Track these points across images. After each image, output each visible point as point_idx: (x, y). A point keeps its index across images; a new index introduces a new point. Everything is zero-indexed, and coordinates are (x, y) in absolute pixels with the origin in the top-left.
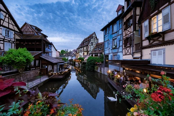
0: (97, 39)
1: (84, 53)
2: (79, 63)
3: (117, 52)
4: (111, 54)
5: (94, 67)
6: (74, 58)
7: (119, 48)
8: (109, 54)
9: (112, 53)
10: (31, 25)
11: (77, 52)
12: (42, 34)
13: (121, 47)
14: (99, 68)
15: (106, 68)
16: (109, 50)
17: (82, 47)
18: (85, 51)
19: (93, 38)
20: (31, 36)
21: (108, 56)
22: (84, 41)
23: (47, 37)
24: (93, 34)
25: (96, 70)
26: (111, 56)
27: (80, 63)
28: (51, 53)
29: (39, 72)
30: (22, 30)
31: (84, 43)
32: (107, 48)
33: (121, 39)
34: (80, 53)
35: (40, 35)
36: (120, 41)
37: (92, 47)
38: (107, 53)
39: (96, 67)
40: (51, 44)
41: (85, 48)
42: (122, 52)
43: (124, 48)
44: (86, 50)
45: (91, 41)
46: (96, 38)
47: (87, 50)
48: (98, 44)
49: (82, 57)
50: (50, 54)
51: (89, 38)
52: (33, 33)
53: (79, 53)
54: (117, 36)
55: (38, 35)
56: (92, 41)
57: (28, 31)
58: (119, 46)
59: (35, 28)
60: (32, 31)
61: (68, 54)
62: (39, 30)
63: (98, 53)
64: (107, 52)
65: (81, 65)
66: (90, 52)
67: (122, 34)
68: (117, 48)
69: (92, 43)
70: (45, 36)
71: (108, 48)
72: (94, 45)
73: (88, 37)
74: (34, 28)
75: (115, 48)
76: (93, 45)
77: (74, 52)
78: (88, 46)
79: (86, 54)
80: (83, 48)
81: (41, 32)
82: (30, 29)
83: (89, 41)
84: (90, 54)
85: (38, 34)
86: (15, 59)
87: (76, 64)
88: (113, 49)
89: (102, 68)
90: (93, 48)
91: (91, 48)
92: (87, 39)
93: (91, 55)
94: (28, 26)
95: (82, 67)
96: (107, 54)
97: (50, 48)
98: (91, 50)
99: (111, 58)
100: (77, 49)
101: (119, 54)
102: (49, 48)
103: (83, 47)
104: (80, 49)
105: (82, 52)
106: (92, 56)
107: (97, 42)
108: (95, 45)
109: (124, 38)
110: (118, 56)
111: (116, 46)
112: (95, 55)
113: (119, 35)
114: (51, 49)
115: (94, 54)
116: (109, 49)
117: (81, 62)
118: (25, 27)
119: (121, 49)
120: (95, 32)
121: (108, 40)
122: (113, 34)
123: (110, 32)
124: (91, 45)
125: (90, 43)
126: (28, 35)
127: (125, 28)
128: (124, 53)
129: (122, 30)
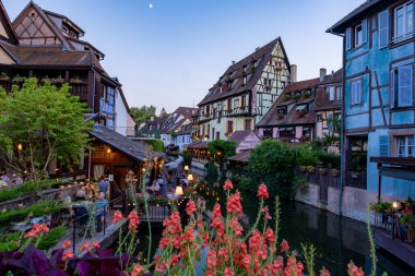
0: (289, 67)
1: (230, 123)
4: (384, 132)
6: (183, 143)
8: (371, 129)
9: (385, 126)
10: (47, 13)
11: (201, 119)
12: (88, 47)
14: (314, 189)
15: (349, 192)
16: (370, 113)
17: (222, 99)
18: (236, 116)
19: (273, 64)
20: (50, 51)
21: (365, 139)
22: (229, 72)
23: (103, 56)
24: (271, 46)
25: (299, 197)
26: (382, 139)
28: (114, 119)
30: (18, 30)
31: (231, 81)
32: (361, 104)
34: (213, 123)
35: (80, 48)
37: (269, 97)
38: (356, 126)
40: (114, 84)
41: (236, 103)
44: (239, 111)
45: (264, 75)
46: (286, 60)
47: (247, 110)
48: (294, 89)
49: (223, 138)
50: (110, 122)
51: (252, 59)
52: (58, 42)
55: (73, 48)
56: (268, 72)
57: (39, 34)
59: (64, 23)
60: (52, 35)
62: (74, 31)
63: (294, 126)
64: (356, 122)
66: (258, 119)
69: (268, 81)
70: (99, 55)
71: (366, 105)
72: (278, 89)
73: (251, 56)
74: (59, 23)
76: (273, 91)
77: (181, 117)
78: (250, 92)
79: (239, 125)
80: (226, 102)
81: (81, 39)
82: (45, 29)
83: (256, 73)
84: (257, 127)
85: (73, 43)
89: (330, 190)
90: (270, 105)
91: (265, 103)
92: (243, 64)
93: (261, 131)
94: (39, 14)
96: (358, 130)
97: (111, 102)
98: (265, 111)
99: (383, 148)
100: (200, 105)
102: (107, 101)
103: (229, 98)
104: (215, 105)
105: (224, 121)
106: (268, 134)
107: (289, 77)
108: (280, 92)
112: (281, 134)
114: (114, 105)
115: (279, 126)
116: (371, 108)
118: (26, 20)
120: (279, 39)
121: (367, 71)
122: (392, 46)
123: (379, 39)
124: (261, 90)
125: (259, 82)
126: (36, 51)
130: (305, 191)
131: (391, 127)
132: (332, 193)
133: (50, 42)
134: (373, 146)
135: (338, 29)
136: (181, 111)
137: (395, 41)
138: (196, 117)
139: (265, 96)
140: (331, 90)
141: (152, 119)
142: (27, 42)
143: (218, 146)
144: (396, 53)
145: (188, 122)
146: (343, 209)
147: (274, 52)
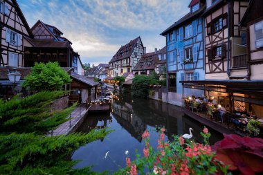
0: (143, 48)
1: (122, 70)
2: (114, 86)
3: (194, 69)
4: (182, 72)
5: (147, 93)
7: (197, 62)
8: (177, 70)
9: (183, 70)
10: (46, 25)
11: (110, 68)
12: (65, 39)
13: (202, 61)
14: (157, 94)
15: (170, 94)
16: (177, 65)
17: (119, 60)
18: (124, 67)
20: (49, 42)
21: (175, 74)
24: (136, 40)
25: (150, 96)
26: (182, 74)
27: (116, 85)
28: (77, 69)
30: (33, 32)
33: (201, 48)
34: (115, 70)
35: (62, 40)
36: (198, 51)
37: (136, 59)
38: (172, 70)
39: (151, 92)
40: (76, 55)
41: (124, 62)
42: (204, 68)
43: (207, 62)
44: (125, 65)
45: (134, 51)
46: (142, 45)
47: (128, 64)
49: (120, 75)
50: (75, 71)
51: (130, 45)
52: (52, 37)
53: (112, 69)
54: (193, 44)
55: (59, 40)
56: (136, 50)
57: (43, 34)
58: (198, 59)
59: (54, 30)
60: (49, 34)
62: (58, 33)
63: (146, 70)
64: (172, 68)
65: (118, 88)
66: (132, 68)
67: (203, 40)
68: (193, 63)
69: (136, 53)
71: (175, 62)
72: (139, 57)
74: (52, 29)
75: (189, 62)
78: (129, 58)
79: (125, 70)
80: (120, 62)
81: (61, 36)
82: (46, 32)
83: (131, 50)
84: (133, 71)
85: (59, 38)
88: (185, 63)
89: (163, 93)
90: (137, 62)
93: (134, 72)
95: (120, 91)
98: (135, 65)
99: (182, 78)
100: (110, 63)
101: (196, 71)
102: (74, 62)
103: (121, 60)
104: (116, 63)
105: (120, 69)
106: (137, 73)
107: (143, 52)
109: (207, 46)
110: (196, 74)
111: (192, 59)
112: (142, 73)
113: (196, 43)
114: (77, 64)
115: (141, 70)
116: (177, 63)
117: (119, 84)
118: (37, 28)
119: (200, 64)
121: (176, 49)
122: (185, 40)
123: (180, 38)
124: (133, 57)
125: (133, 54)
126: (43, 42)
127: (209, 32)
128: (208, 71)
129: (203, 35)
130: (154, 94)
131: (185, 70)
132: (164, 95)
133: (49, 37)
134: (179, 77)
135: (164, 34)
136: (101, 65)
137: (185, 38)
138: (107, 68)
140: (160, 56)
141: (89, 69)
142: (38, 37)
143: (118, 78)
144: (186, 43)
145: (104, 69)
146: (168, 100)
147: (138, 42)
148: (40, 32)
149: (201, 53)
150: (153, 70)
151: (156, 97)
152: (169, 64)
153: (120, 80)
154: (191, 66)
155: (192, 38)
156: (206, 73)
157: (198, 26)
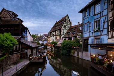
0: (70, 22)
1: (56, 37)
2: (51, 47)
3: (100, 36)
4: (93, 38)
5: (70, 52)
6: (45, 43)
7: (102, 31)
8: (89, 37)
9: (93, 36)
10: (8, 11)
11: (49, 36)
12: (19, 19)
13: (106, 29)
14: (76, 53)
15: (84, 53)
16: (89, 33)
19: (66, 22)
20: (9, 21)
21: (88, 40)
22: (55, 25)
23: (23, 21)
24: (65, 17)
25: (72, 54)
26: (92, 39)
27: (52, 47)
28: (27, 37)
29: (20, 55)
30: (1, 16)
31: (56, 27)
32: (87, 31)
33: (106, 21)
34: (52, 37)
35: (17, 20)
36: (104, 23)
37: (65, 30)
39: (72, 51)
40: (26, 29)
41: (57, 32)
42: (107, 35)
43: (110, 30)
44: (58, 34)
45: (64, 25)
47: (60, 34)
48: (71, 28)
49: (55, 41)
50: (26, 38)
51: (61, 21)
52: (11, 18)
53: (50, 37)
54: (100, 17)
55: (15, 20)
57: (6, 17)
58: (103, 29)
59: (12, 13)
61: (38, 38)
62: (15, 15)
63: (72, 37)
64: (86, 35)
65: (53, 49)
66: (63, 36)
67: (108, 14)
68: (100, 31)
69: (65, 26)
70: (22, 21)
73: (61, 20)
74: (11, 13)
75: (97, 31)
76: (66, 29)
77: (45, 36)
78: (60, 29)
79: (58, 38)
80: (55, 32)
81: (17, 17)
82: (8, 15)
83: (62, 24)
84: (63, 38)
85: (15, 19)
86: (4, 43)
87: (48, 48)
88: (95, 31)
89: (80, 52)
90: (66, 32)
91: (64, 32)
92: (59, 22)
93: (64, 39)
94: (6, 11)
95: (55, 51)
96: (86, 37)
97: (26, 33)
98: (64, 34)
99: (92, 42)
100: (49, 33)
101: (102, 37)
102: (25, 33)
103: (56, 31)
104: (52, 33)
105: (55, 37)
106: (65, 39)
107: (70, 25)
108: (68, 29)
109: (110, 19)
110: (102, 39)
111: (99, 29)
112: (68, 39)
113: (103, 16)
114: (27, 34)
115: (68, 37)
116: (89, 32)
117: (54, 46)
119: (105, 32)
120: (68, 15)
121: (89, 22)
122: (95, 15)
123: (92, 14)
124: (63, 29)
125: (63, 27)
126: (6, 21)
127: (112, 7)
128: (110, 36)
129: (108, 11)
130: (74, 53)
131: (94, 36)
132: (80, 54)
133: (9, 18)
134: (90, 41)
135: (81, 12)
137: (95, 14)
138: (48, 36)
139: (64, 30)
140: (81, 28)
141: (38, 37)
142: (3, 19)
143: (53, 43)
144: (96, 17)
145: (46, 37)
146: (83, 57)
147: (66, 19)
148: (4, 15)
149: (106, 24)
150: (76, 37)
151: (76, 55)
152: (84, 33)
153: (54, 44)
154: (99, 33)
155: (100, 13)
156: (108, 38)
157: (104, 4)
